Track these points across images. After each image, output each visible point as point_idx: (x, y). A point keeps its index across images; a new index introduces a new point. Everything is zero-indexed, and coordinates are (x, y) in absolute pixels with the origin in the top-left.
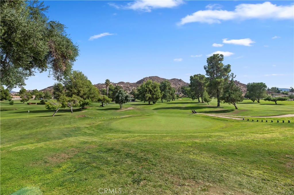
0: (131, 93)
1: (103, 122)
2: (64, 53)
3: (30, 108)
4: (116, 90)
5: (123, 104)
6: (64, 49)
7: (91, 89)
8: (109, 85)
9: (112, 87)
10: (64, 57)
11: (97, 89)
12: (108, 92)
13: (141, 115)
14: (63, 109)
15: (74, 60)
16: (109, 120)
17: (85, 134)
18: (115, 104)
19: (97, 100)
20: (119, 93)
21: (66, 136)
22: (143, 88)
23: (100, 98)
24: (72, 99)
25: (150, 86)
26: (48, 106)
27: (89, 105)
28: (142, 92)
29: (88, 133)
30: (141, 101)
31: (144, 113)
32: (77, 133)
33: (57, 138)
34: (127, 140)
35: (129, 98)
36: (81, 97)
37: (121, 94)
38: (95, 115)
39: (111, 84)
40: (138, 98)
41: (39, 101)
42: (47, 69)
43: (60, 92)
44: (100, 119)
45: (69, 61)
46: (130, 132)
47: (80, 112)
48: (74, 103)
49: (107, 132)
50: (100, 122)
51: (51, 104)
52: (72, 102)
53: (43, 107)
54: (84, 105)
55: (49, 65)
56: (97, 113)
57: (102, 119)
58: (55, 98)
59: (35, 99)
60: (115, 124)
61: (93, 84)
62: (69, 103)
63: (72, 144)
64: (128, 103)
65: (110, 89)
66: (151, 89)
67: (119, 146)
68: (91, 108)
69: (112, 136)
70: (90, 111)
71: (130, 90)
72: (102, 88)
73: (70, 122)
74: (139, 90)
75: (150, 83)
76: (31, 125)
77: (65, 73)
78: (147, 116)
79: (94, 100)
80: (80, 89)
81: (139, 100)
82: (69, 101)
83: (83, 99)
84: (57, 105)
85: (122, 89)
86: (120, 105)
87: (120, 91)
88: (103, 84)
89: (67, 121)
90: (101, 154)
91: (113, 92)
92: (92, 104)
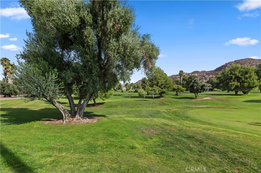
0: (208, 82)
1: (178, 109)
2: (150, 55)
3: (130, 95)
4: (190, 80)
5: (199, 94)
6: (150, 52)
7: (167, 80)
8: (182, 75)
9: (186, 77)
10: (150, 58)
11: (172, 80)
12: (182, 82)
13: (224, 107)
14: (148, 96)
15: (157, 58)
16: (184, 108)
17: (164, 117)
18: (189, 94)
19: (172, 90)
20: (194, 83)
21: (152, 116)
22: (225, 75)
23: (175, 88)
24: (153, 89)
25: (237, 72)
26: (139, 93)
27: (165, 93)
28: (223, 80)
29: (166, 117)
30: (223, 91)
31: (228, 105)
32: (158, 115)
33: (146, 116)
34: (209, 132)
35: (206, 87)
36: (160, 87)
37: (196, 83)
38: (171, 102)
39: (184, 74)
40: (217, 87)
41: (134, 90)
42: (141, 68)
43: (146, 84)
44: (176, 107)
45: (154, 60)
46: (210, 124)
47: (159, 99)
48: (155, 92)
49: (184, 119)
50: (176, 109)
51: (141, 93)
52: (154, 91)
53: (137, 94)
54: (162, 93)
55: (142, 66)
56: (173, 101)
57: (177, 107)
58: (143, 88)
59: (132, 89)
60: (191, 113)
61: (168, 76)
62: (151, 92)
63: (157, 123)
64: (205, 93)
65: (183, 79)
66: (240, 76)
67: (201, 136)
68: (167, 96)
69: (190, 124)
70: (167, 99)
71: (207, 79)
72: (176, 78)
73: (153, 106)
74: (219, 78)
75: (237, 68)
76: (132, 106)
77: (151, 70)
78: (235, 108)
79: (170, 90)
80: (158, 81)
81: (219, 90)
82: (151, 90)
83: (161, 88)
84: (144, 93)
85: (197, 78)
86: (195, 95)
87: (195, 80)
88: (177, 75)
89: (151, 105)
90: (182, 139)
91: (187, 82)
92: (168, 93)
